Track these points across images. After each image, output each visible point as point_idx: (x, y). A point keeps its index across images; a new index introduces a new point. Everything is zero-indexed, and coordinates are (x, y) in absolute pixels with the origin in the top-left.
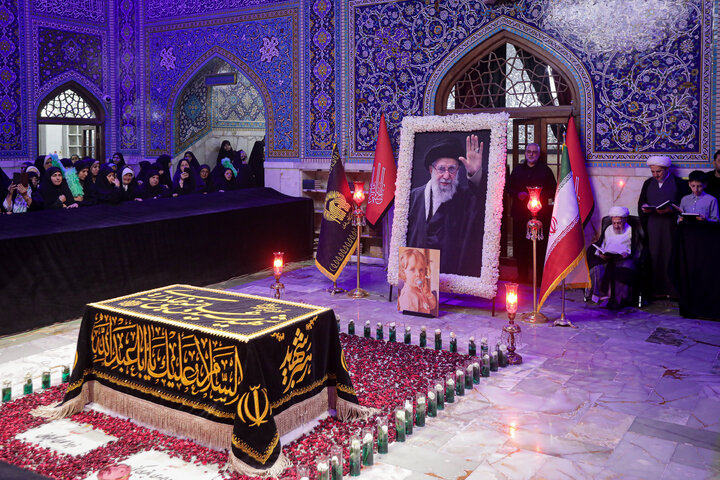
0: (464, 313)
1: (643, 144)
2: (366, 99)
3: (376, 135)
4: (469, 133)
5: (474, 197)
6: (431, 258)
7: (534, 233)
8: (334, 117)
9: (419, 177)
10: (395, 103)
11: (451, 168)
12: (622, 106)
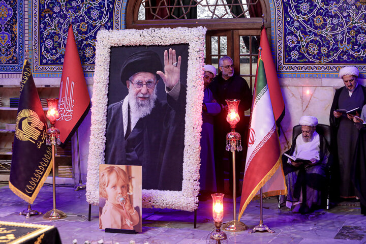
0: (166, 227)
1: (328, 56)
2: (51, 9)
3: (62, 47)
4: (167, 47)
5: (173, 111)
6: (133, 174)
7: (233, 144)
8: (16, 29)
9: (116, 92)
10: (83, 14)
11: (149, 83)
12: (309, 20)
